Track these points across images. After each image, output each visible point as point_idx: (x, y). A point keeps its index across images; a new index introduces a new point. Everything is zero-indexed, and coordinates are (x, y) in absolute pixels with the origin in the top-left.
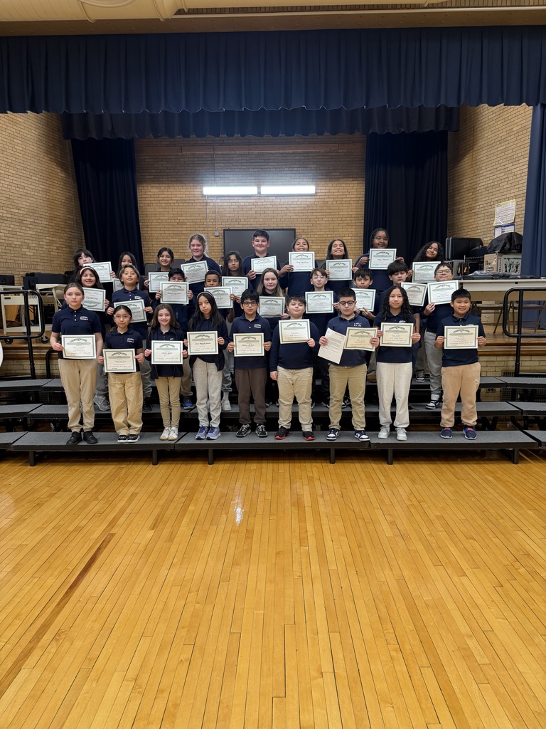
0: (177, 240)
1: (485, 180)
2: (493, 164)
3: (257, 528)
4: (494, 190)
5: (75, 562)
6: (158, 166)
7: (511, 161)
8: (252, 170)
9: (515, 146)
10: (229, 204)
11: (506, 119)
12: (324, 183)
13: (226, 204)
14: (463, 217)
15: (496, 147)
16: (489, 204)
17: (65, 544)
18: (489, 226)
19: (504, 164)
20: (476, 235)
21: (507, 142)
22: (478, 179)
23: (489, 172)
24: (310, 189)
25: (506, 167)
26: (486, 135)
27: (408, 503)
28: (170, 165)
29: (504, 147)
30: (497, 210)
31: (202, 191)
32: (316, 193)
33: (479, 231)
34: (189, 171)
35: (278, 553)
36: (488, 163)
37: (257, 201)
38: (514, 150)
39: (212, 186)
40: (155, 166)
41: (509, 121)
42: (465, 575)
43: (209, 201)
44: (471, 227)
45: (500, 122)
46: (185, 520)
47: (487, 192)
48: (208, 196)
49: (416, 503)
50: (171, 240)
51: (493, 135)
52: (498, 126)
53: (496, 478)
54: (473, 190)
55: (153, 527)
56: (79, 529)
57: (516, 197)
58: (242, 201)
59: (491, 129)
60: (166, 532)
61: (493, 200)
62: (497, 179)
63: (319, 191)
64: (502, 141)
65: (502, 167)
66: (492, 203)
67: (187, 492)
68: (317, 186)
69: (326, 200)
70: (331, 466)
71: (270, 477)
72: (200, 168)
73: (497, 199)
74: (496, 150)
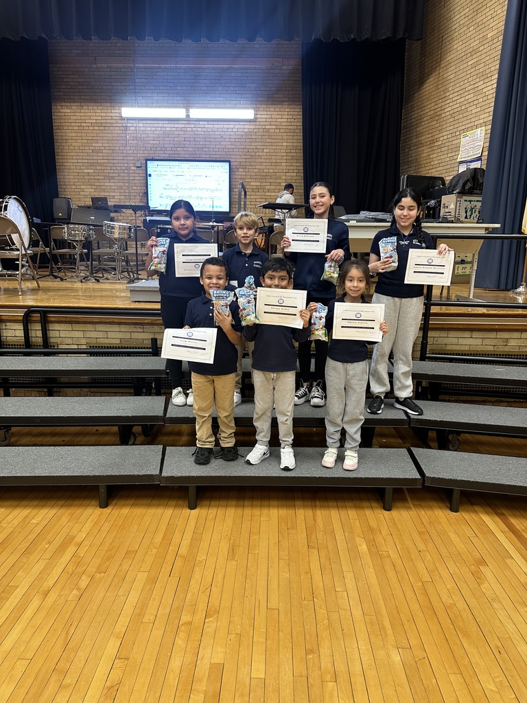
0: (92, 171)
1: (451, 104)
2: (462, 83)
4: (461, 116)
6: (67, 80)
7: (482, 78)
8: (180, 88)
9: (488, 58)
10: (153, 129)
11: (480, 23)
12: (265, 106)
13: (150, 129)
14: (425, 151)
15: (465, 61)
16: (453, 135)
18: (453, 162)
19: (475, 82)
20: (438, 173)
21: (479, 54)
22: (444, 103)
23: (456, 94)
24: (249, 114)
25: (476, 86)
26: (455, 47)
27: (185, 619)
28: (82, 80)
29: (475, 60)
30: (463, 141)
31: (120, 113)
32: (256, 118)
33: (441, 168)
34: (105, 87)
36: (456, 82)
37: (186, 126)
38: (487, 63)
39: (132, 106)
40: (65, 80)
41: (483, 26)
43: (129, 125)
44: (432, 163)
45: (472, 28)
47: (452, 119)
48: (128, 119)
50: (85, 171)
51: (464, 45)
52: (470, 34)
54: (437, 118)
57: (485, 124)
58: (168, 126)
59: (462, 38)
61: (459, 129)
62: (466, 102)
63: (259, 116)
64: (475, 51)
65: (472, 87)
66: (458, 133)
68: (256, 110)
69: (267, 127)
72: (118, 84)
73: (464, 127)
74: (465, 65)
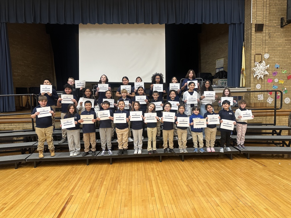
1: (212, 51)
2: (215, 45)
3: (133, 190)
5: (57, 209)
7: (222, 44)
11: (219, 29)
14: (204, 65)
15: (215, 39)
16: (213, 60)
17: (52, 201)
18: (214, 68)
20: (209, 72)
21: (220, 37)
22: (209, 51)
23: (213, 48)
26: (212, 35)
27: (193, 177)
29: (219, 39)
30: (217, 62)
33: (210, 70)
35: (142, 201)
36: (213, 45)
38: (222, 40)
42: (219, 205)
44: (207, 69)
46: (103, 188)
47: (212, 56)
49: (195, 177)
51: (215, 34)
52: (216, 31)
53: (225, 165)
54: (207, 55)
55: (90, 192)
56: (57, 194)
57: (224, 57)
59: (213, 32)
60: (95, 193)
61: (215, 58)
62: (216, 51)
65: (218, 46)
66: (215, 60)
67: (102, 176)
70: (160, 163)
71: (136, 168)
73: (217, 58)
